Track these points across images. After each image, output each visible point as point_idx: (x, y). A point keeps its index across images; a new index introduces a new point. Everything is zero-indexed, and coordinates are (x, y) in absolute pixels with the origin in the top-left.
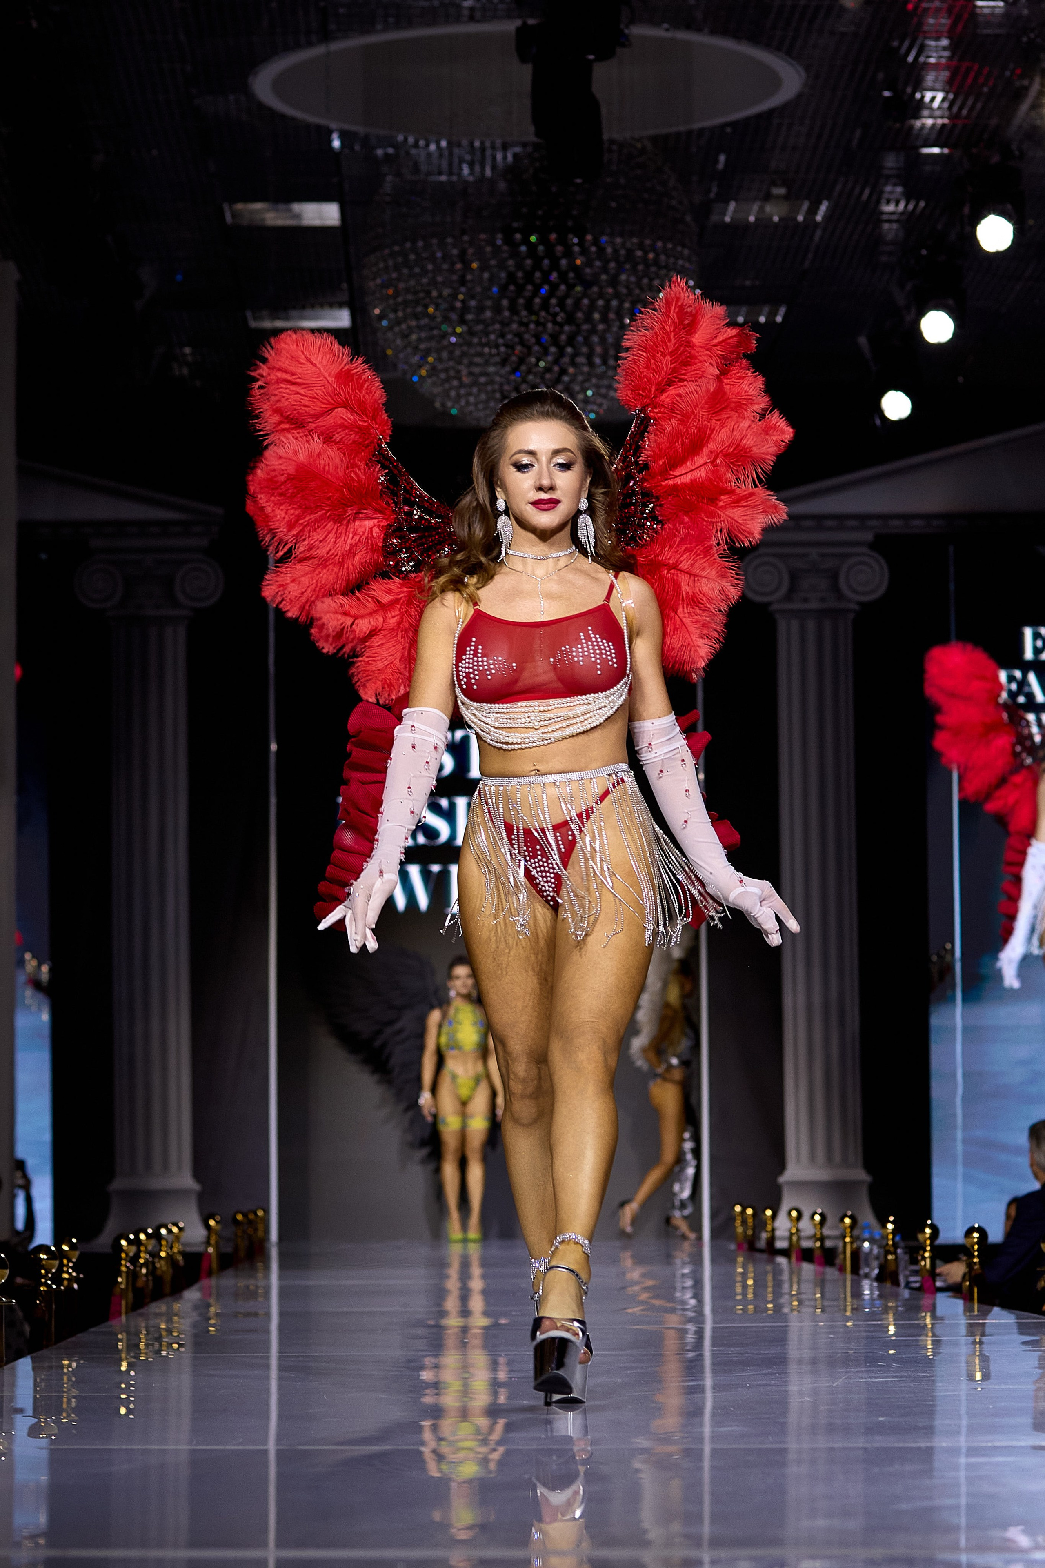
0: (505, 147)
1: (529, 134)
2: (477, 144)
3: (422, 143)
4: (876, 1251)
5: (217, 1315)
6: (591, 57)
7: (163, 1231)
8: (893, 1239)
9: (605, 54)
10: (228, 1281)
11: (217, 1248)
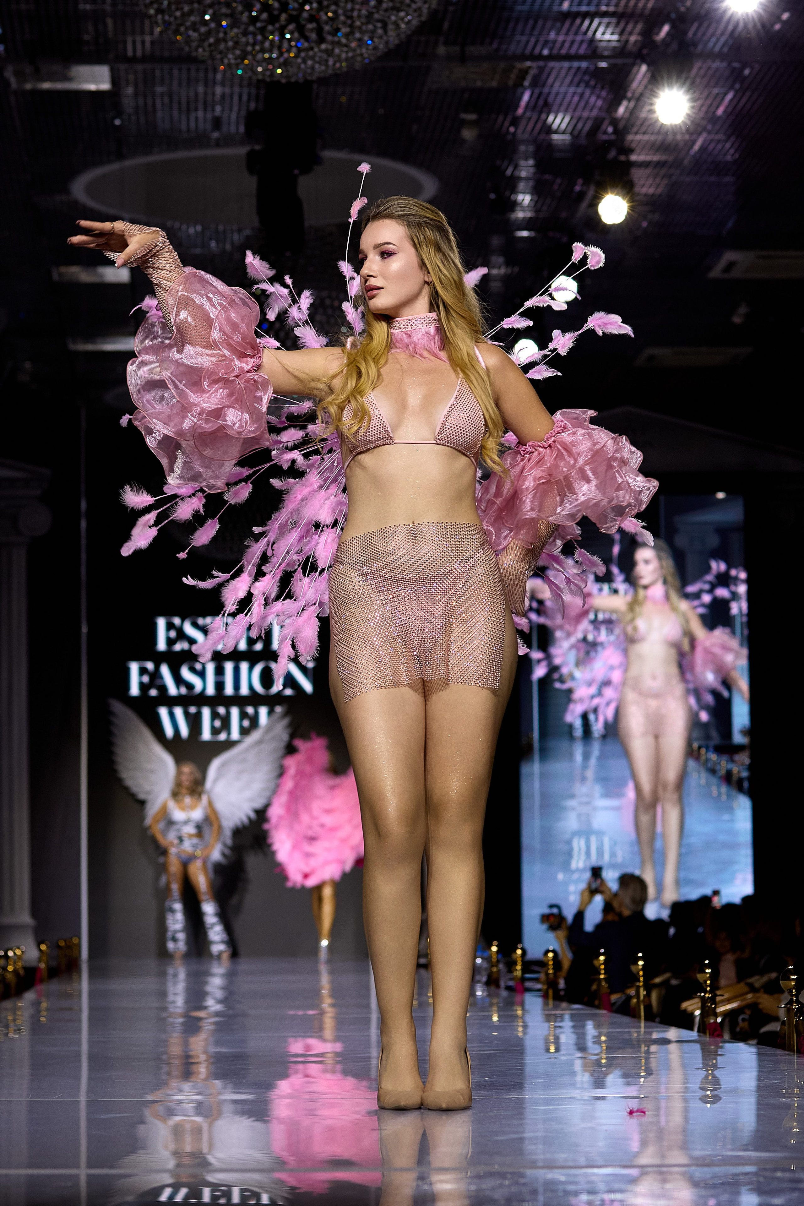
0: (240, 231)
1: (255, 221)
2: (221, 228)
3: (184, 227)
4: (485, 965)
5: (47, 1010)
6: (296, 172)
7: (10, 953)
8: (497, 957)
9: (306, 170)
10: (54, 986)
11: (47, 963)
